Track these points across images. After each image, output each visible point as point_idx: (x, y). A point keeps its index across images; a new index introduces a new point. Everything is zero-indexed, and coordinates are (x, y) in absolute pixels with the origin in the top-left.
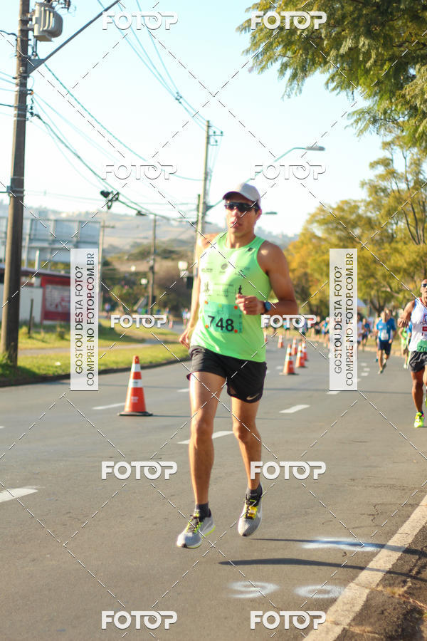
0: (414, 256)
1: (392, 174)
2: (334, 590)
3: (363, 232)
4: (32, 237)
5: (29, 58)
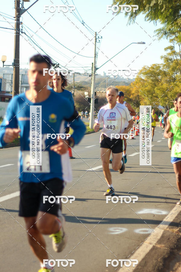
1: (174, 53)
2: (150, 230)
4: (22, 82)
5: (20, 9)
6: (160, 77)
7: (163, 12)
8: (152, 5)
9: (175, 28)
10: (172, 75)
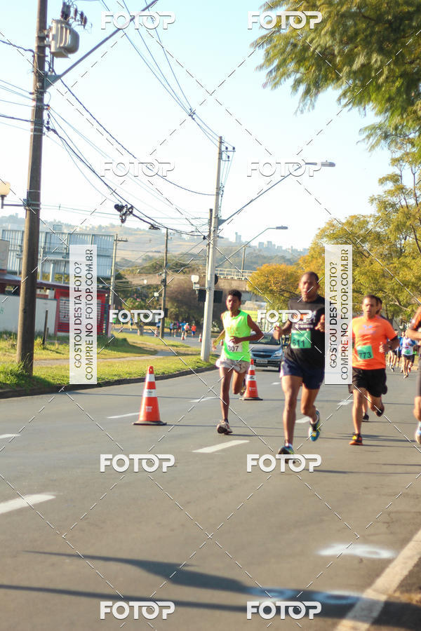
1: (401, 189)
3: (372, 247)
4: (47, 250)
5: (46, 75)
6: (367, 246)
7: (382, 84)
8: (356, 66)
9: (407, 125)
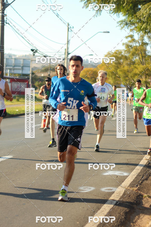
0: (142, 69)
1: (134, 40)
2: (114, 189)
3: (124, 61)
4: (7, 65)
5: (5, 3)
6: (122, 61)
7: (125, 6)
9: (134, 20)
10: (132, 59)
